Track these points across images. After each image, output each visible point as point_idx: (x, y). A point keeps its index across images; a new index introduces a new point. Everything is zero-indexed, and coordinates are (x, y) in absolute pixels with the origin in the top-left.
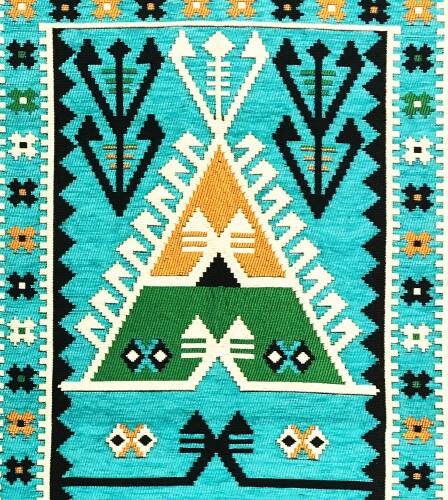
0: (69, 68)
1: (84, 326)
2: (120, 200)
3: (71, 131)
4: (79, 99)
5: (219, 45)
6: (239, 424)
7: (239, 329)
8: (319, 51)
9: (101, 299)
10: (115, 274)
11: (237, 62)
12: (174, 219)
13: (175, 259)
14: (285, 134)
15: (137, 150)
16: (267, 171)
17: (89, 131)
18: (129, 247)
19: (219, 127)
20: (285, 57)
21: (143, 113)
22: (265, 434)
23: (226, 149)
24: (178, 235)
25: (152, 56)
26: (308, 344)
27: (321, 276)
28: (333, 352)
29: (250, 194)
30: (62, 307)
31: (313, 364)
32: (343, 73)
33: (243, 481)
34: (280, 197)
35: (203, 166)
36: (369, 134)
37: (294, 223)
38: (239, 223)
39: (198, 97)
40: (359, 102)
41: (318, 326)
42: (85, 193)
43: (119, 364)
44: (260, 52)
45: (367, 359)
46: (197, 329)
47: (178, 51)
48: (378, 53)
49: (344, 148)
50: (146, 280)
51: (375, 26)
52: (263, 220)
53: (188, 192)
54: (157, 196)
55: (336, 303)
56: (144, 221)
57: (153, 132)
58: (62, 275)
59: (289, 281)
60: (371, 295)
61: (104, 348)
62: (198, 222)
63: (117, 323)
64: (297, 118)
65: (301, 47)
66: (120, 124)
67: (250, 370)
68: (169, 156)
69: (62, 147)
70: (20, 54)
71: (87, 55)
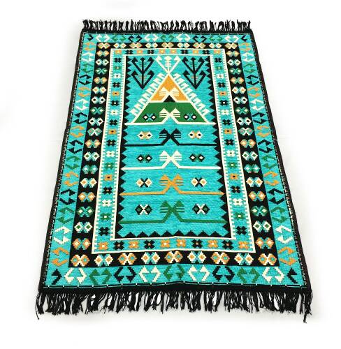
0: (130, 62)
1: (132, 111)
2: (142, 86)
3: (130, 73)
4: (132, 68)
5: (168, 58)
6: (177, 131)
7: (176, 111)
8: (193, 59)
9: (137, 106)
10: (141, 100)
11: (173, 62)
12: (157, 89)
13: (157, 96)
14: (186, 74)
15: (147, 77)
16: (182, 80)
17: (135, 73)
18: (145, 95)
19: (169, 72)
20: (185, 60)
21: (149, 70)
22: (183, 134)
23: (171, 76)
24: (158, 92)
25: (151, 60)
26: (195, 114)
27: (198, 100)
28: (203, 116)
29: (177, 84)
30: (126, 107)
31: (198, 118)
32: (199, 63)
33: (178, 144)
34: (186, 85)
35: (164, 79)
36: (207, 73)
37: (190, 90)
38: (175, 89)
39: (163, 67)
40: (204, 68)
41: (198, 111)
42: (134, 85)
43: (142, 118)
44: (179, 60)
45: (213, 117)
46: (164, 111)
47: (158, 59)
48: (208, 59)
49: (201, 76)
50: (150, 101)
51: (207, 55)
52: (181, 89)
53: (161, 84)
54: (153, 85)
55: (203, 106)
56: (149, 90)
57: (152, 74)
58: (126, 101)
59: (189, 101)
60: (211, 104)
61: (137, 116)
62: (164, 89)
63: (142, 110)
64: (188, 70)
65: (189, 59)
66: (143, 72)
67: (179, 120)
68: (155, 78)
69: (127, 76)
70: (118, 60)
71: (135, 60)
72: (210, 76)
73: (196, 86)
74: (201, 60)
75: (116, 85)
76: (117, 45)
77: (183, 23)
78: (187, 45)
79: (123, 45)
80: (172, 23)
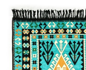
0: (41, 45)
2: (48, 63)
3: (41, 54)
4: (42, 49)
5: (61, 42)
8: (74, 42)
12: (55, 65)
14: (70, 54)
15: (50, 56)
16: (68, 59)
17: (44, 54)
19: (61, 53)
20: (70, 43)
21: (51, 51)
23: (62, 56)
24: (56, 68)
25: (52, 43)
29: (66, 62)
32: (78, 45)
34: (70, 62)
35: (59, 58)
36: (81, 53)
38: (64, 66)
39: (58, 48)
40: (80, 49)
42: (43, 62)
44: (66, 43)
47: (56, 43)
48: (82, 43)
49: (78, 55)
51: (82, 39)
52: (67, 65)
53: (57, 62)
54: (53, 62)
56: (51, 66)
57: (52, 54)
65: (72, 42)
66: (48, 53)
69: (40, 56)
70: (34, 43)
71: (43, 43)
72: (83, 56)
73: (75, 63)
74: (79, 43)
75: (35, 62)
76: (33, 31)
77: (70, 11)
78: (71, 31)
79: (37, 31)
80: (64, 11)
